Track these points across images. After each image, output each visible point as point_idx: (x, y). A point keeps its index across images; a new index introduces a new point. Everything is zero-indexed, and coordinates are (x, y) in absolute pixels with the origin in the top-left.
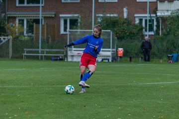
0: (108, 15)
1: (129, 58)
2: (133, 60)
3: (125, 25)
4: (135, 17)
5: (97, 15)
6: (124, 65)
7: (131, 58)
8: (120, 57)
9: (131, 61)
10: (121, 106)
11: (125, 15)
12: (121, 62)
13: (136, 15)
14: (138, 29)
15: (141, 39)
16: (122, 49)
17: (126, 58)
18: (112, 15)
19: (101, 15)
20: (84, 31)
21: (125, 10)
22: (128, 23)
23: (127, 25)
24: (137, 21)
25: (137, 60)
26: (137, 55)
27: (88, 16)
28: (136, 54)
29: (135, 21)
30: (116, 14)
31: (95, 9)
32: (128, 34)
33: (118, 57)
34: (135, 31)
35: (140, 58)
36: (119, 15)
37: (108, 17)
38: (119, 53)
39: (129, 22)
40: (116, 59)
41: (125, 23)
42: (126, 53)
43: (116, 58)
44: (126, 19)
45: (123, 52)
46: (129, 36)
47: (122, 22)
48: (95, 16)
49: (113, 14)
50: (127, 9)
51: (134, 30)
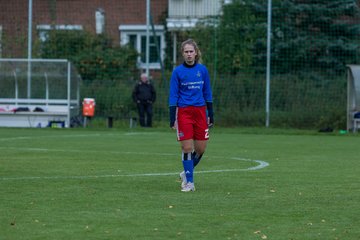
0: (62, 27)
1: (107, 121)
2: (115, 123)
3: (98, 48)
4: (120, 31)
5: (38, 27)
6: (98, 134)
7: (111, 119)
8: (89, 117)
9: (111, 125)
10: (90, 223)
11: (99, 28)
12: (90, 128)
13: (122, 27)
14: (126, 57)
15: (132, 78)
16: (92, 100)
17: (101, 119)
18: (70, 27)
19: (48, 27)
20: (10, 62)
21: (99, 16)
22: (106, 44)
23: (104, 49)
24: (125, 41)
25: (124, 123)
26: (125, 114)
27: (18, 30)
28: (122, 111)
29: (120, 40)
30: (78, 24)
31: (33, 14)
32: (105, 66)
33: (83, 116)
34: (120, 61)
35: (131, 120)
36: (84, 27)
37: (62, 30)
38: (86, 108)
39: (107, 41)
40: (78, 123)
41: (100, 43)
42: (100, 109)
43: (79, 119)
44: (100, 35)
45: (95, 107)
46: (106, 71)
47: (92, 42)
48: (34, 28)
49: (72, 24)
50: (102, 13)
51: (118, 59)
